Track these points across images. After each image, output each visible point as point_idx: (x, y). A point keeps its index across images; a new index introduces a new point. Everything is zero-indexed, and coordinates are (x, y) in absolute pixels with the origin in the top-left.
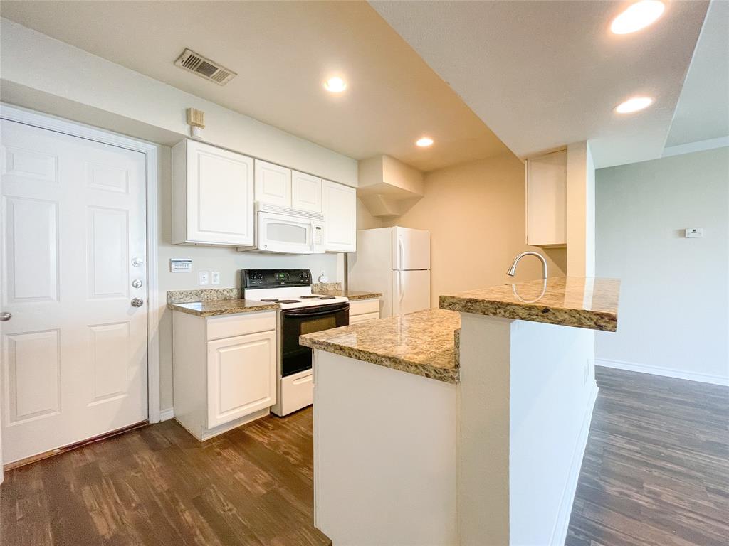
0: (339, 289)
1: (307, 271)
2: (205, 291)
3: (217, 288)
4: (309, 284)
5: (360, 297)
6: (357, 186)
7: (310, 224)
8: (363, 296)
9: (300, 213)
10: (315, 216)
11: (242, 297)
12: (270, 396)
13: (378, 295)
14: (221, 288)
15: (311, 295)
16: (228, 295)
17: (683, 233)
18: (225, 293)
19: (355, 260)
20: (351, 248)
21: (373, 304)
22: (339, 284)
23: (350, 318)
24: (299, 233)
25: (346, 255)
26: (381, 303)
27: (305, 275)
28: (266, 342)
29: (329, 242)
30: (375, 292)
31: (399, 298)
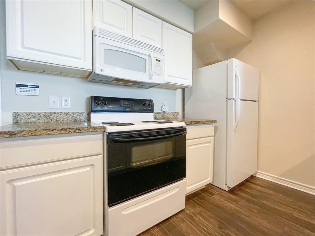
0: (178, 117)
1: (151, 101)
2: (55, 113)
3: (67, 112)
4: (151, 111)
5: (197, 123)
6: (192, 30)
7: (150, 56)
8: (199, 122)
9: (139, 43)
10: (155, 49)
13: (213, 122)
14: (71, 111)
15: (153, 120)
16: (78, 117)
18: (75, 116)
19: (191, 93)
20: (188, 82)
21: (208, 130)
22: (178, 113)
23: (187, 141)
25: (183, 90)
26: (216, 129)
27: (148, 103)
29: (168, 76)
30: (211, 119)
31: (234, 125)
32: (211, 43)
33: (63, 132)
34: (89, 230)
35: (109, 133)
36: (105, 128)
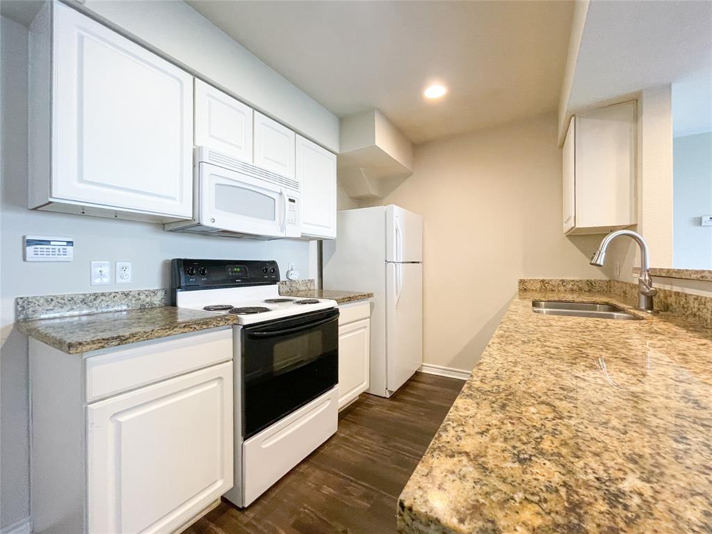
0: (312, 288)
1: (273, 263)
2: (103, 294)
3: (126, 290)
4: (275, 281)
5: (350, 299)
6: (337, 151)
7: (281, 194)
8: (353, 298)
9: (266, 174)
10: (287, 182)
11: (173, 303)
12: (222, 477)
13: (370, 295)
14: (134, 289)
15: (277, 297)
16: (148, 300)
17: (699, 222)
18: (143, 297)
19: (333, 249)
20: (329, 232)
21: (361, 308)
22: (312, 281)
24: (264, 204)
25: (320, 243)
26: (372, 306)
27: (270, 269)
28: (215, 385)
29: (304, 223)
30: (366, 292)
32: (361, 169)
33: (186, 330)
34: (216, 481)
35: (245, 327)
36: (238, 319)
